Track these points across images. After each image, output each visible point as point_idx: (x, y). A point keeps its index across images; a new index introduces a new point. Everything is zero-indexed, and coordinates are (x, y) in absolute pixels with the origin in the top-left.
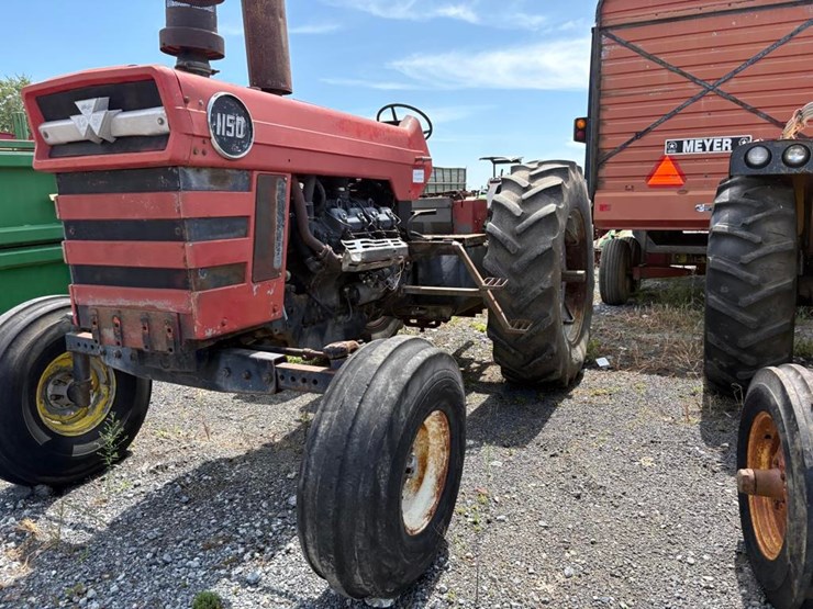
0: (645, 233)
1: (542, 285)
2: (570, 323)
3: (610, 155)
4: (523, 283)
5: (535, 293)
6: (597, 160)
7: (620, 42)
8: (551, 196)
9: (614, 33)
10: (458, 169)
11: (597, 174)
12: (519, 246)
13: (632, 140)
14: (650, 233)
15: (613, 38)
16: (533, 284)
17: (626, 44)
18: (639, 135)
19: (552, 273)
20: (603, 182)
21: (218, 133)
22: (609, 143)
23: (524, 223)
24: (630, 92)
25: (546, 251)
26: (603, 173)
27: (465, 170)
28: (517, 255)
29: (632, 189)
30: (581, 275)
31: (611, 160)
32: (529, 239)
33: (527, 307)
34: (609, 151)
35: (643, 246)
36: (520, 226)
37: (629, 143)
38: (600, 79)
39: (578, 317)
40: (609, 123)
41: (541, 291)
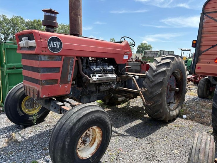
0: (212, 77)
1: (158, 92)
2: (174, 103)
3: (203, 52)
4: (153, 90)
5: (155, 94)
6: (199, 53)
7: (209, 17)
8: (166, 65)
9: (208, 14)
10: (171, 52)
11: (198, 58)
12: (153, 79)
13: (211, 48)
14: (214, 77)
15: (207, 16)
16: (156, 91)
17: (212, 18)
18: (213, 46)
19: (162, 88)
20: (200, 60)
21: (51, 46)
22: (203, 48)
23: (156, 73)
24: (212, 33)
25: (160, 82)
26: (200, 57)
27: (173, 52)
28: (152, 82)
29: (209, 63)
30: (177, 89)
31: (203, 53)
32: (156, 78)
33: (153, 97)
34: (203, 51)
35: (211, 81)
36: (154, 73)
37: (209, 49)
38: (202, 29)
39: (178, 102)
40: (204, 42)
41: (158, 93)
